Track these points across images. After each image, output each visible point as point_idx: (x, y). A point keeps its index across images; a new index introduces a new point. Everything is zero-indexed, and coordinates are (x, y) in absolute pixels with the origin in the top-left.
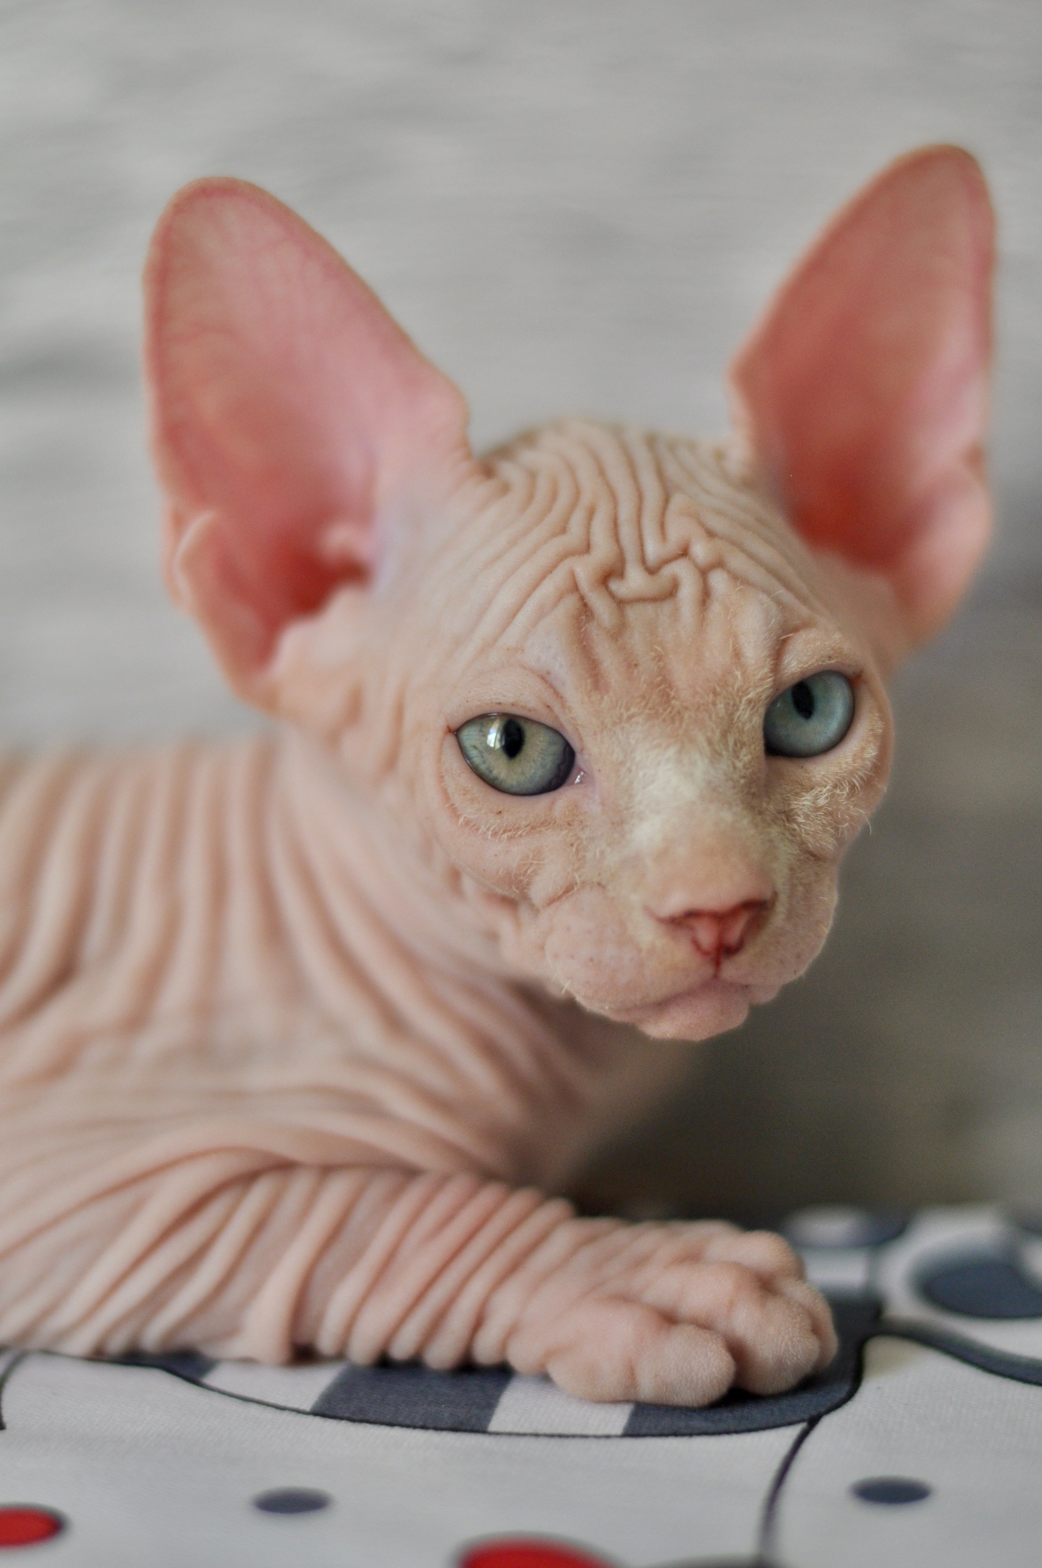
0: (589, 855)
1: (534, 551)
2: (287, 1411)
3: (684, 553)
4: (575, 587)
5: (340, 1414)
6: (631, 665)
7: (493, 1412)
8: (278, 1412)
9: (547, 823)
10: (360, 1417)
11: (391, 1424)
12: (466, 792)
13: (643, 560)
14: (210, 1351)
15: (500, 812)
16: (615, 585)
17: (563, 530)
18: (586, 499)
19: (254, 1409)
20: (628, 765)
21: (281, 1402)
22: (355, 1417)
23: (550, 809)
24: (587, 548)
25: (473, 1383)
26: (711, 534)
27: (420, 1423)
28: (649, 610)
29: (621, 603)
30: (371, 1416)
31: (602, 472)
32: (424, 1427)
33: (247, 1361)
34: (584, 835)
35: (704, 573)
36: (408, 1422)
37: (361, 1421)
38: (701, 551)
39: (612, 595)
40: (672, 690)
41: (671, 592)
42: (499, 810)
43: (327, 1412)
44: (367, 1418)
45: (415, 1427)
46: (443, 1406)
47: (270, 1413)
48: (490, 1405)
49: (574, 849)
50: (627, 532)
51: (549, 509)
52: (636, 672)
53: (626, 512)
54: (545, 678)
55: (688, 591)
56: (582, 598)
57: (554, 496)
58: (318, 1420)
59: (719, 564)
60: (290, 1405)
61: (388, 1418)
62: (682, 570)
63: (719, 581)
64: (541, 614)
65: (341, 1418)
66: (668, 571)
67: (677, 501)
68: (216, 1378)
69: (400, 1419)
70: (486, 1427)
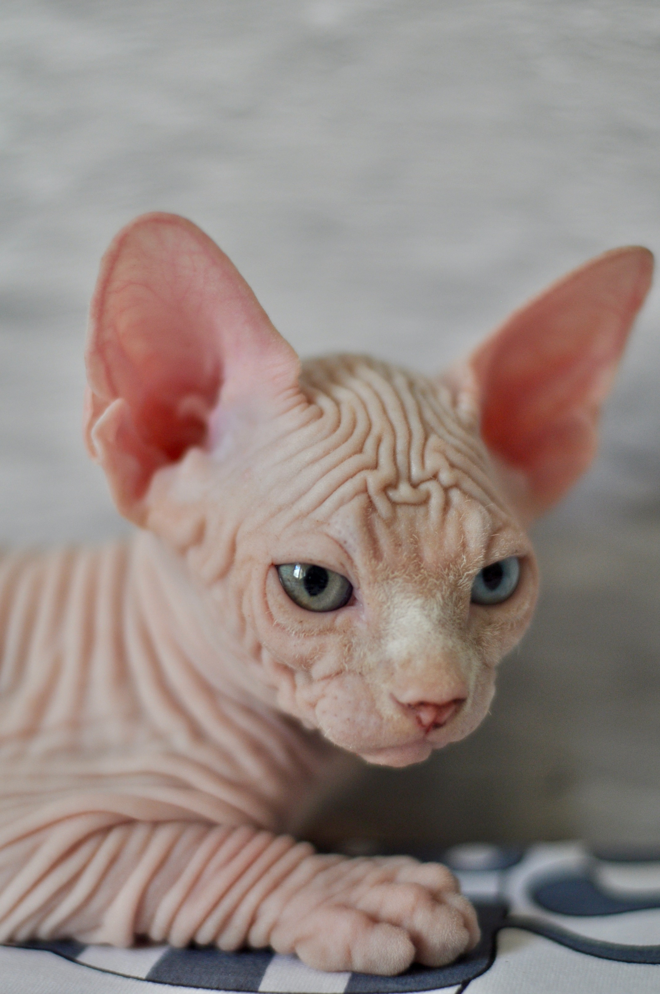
0: (356, 655)
1: (342, 461)
2: (130, 979)
3: (435, 477)
4: (365, 490)
5: (165, 981)
6: (398, 544)
7: (262, 979)
8: (125, 979)
9: (331, 629)
10: (177, 982)
11: (197, 987)
12: (281, 606)
13: (409, 479)
14: (82, 939)
15: (301, 622)
16: (391, 494)
17: (360, 450)
18: (375, 431)
19: (110, 977)
20: (389, 604)
21: (127, 973)
22: (174, 982)
23: (334, 621)
24: (375, 466)
25: (248, 960)
26: (452, 466)
27: (215, 986)
28: (411, 510)
29: (394, 504)
30: (184, 981)
31: (384, 411)
32: (218, 989)
33: (106, 946)
34: (354, 641)
35: (446, 490)
36: (208, 985)
37: (178, 985)
38: (446, 477)
39: (389, 499)
40: (422, 563)
41: (425, 501)
42: (302, 620)
43: (156, 979)
44: (182, 983)
45: (212, 989)
46: (230, 975)
47: (120, 980)
48: (260, 974)
49: (347, 648)
50: (401, 458)
51: (351, 434)
52: (400, 550)
53: (401, 446)
54: (341, 545)
55: (436, 501)
56: (369, 497)
57: (354, 425)
58: (150, 984)
59: (456, 486)
60: (133, 974)
61: (195, 983)
62: (432, 487)
63: (456, 496)
64: (342, 503)
65: (165, 983)
66: (424, 487)
67: (433, 440)
68: (86, 957)
69: (203, 984)
70: (257, 988)
